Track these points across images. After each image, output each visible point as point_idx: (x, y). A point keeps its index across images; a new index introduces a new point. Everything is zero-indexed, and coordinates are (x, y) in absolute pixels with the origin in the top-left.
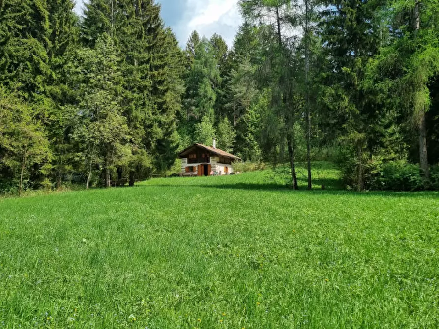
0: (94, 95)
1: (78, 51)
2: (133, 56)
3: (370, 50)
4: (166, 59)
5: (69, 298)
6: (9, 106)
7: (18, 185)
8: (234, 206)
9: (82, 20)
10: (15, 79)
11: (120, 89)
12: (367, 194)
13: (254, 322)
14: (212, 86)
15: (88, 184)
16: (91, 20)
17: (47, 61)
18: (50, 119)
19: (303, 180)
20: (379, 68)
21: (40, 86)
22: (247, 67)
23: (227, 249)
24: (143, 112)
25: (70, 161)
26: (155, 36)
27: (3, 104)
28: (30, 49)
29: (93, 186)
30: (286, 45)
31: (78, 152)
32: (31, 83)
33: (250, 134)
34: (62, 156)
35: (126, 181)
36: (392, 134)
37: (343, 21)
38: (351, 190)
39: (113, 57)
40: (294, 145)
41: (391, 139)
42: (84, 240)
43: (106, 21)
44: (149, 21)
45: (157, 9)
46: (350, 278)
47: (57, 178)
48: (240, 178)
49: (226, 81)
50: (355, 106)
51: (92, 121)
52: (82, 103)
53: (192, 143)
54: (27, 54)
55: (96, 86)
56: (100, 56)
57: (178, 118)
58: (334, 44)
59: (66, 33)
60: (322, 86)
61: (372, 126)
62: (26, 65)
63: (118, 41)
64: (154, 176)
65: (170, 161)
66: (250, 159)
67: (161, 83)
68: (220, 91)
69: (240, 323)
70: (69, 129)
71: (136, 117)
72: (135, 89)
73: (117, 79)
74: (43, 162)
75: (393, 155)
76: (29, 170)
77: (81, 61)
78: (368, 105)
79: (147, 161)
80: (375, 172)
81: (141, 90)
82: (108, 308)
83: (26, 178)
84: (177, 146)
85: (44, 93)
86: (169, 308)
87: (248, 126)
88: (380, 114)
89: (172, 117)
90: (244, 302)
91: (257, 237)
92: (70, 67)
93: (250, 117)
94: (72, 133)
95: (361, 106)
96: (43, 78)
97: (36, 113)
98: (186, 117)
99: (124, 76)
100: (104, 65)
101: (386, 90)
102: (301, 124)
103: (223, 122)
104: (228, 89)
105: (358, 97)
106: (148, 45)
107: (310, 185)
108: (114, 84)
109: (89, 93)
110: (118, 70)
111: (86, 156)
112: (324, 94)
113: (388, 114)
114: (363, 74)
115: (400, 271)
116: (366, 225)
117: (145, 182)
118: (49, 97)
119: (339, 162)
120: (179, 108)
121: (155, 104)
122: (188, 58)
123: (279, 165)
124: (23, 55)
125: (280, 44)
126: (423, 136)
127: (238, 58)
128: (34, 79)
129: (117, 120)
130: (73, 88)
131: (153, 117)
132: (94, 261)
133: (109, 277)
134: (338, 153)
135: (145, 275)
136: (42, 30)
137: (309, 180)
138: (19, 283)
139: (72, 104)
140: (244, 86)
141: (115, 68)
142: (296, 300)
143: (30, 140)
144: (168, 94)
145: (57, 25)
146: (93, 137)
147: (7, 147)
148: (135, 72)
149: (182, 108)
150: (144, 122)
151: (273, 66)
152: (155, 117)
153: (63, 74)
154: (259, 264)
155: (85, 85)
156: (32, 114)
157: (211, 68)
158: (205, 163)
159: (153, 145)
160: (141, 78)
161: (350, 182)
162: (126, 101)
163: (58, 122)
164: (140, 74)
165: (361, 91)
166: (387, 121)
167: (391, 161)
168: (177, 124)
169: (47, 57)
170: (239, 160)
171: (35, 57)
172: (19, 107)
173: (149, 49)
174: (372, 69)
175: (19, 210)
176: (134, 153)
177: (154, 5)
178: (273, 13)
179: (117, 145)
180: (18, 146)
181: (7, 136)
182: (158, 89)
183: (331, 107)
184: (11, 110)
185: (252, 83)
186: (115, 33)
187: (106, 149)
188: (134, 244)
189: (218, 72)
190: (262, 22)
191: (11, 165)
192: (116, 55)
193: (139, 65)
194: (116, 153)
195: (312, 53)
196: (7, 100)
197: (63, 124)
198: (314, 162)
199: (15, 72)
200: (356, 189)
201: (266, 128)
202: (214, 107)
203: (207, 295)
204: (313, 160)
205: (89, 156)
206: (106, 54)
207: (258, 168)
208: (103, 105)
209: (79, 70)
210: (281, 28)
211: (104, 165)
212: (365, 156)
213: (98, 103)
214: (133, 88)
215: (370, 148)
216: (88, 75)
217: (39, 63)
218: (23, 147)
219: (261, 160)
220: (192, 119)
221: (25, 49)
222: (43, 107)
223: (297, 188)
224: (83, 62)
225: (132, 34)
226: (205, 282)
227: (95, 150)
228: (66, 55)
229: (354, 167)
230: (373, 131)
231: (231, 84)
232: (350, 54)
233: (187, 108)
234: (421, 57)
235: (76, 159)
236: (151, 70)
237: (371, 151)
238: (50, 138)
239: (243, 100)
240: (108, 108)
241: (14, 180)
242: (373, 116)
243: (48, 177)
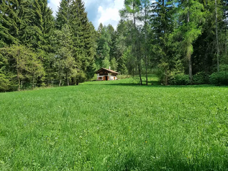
0: (61, 49)
1: (54, 31)
2: (77, 33)
3: (170, 30)
4: (90, 34)
5: (55, 130)
6: (27, 54)
7: (32, 85)
8: (118, 92)
9: (56, 19)
10: (29, 43)
11: (72, 46)
12: (169, 87)
13: (128, 137)
14: (108, 45)
15: (60, 84)
16: (59, 19)
17: (42, 35)
18: (44, 59)
19: (144, 81)
20: (174, 38)
21: (40, 45)
22: (122, 37)
23: (116, 109)
24: (81, 56)
25: (52, 76)
26: (86, 25)
27: (25, 53)
28: (35, 31)
29: (62, 85)
30: (138, 28)
31: (56, 72)
32: (36, 44)
33: (123, 64)
34: (49, 74)
35: (75, 83)
36: (178, 63)
37: (160, 19)
38: (163, 85)
39: (69, 33)
40: (141, 68)
41: (178, 65)
42: (60, 107)
43: (66, 19)
44: (83, 19)
45: (86, 14)
46: (164, 119)
47: (47, 82)
48: (120, 81)
49: (114, 43)
50: (164, 52)
51: (61, 59)
52: (57, 52)
53: (101, 67)
54: (34, 32)
55: (62, 45)
56: (63, 33)
57: (95, 58)
58: (156, 28)
59: (49, 24)
60: (152, 45)
61: (171, 60)
62: (34, 37)
63: (70, 27)
64: (86, 81)
65: (93, 75)
66: (124, 74)
67: (88, 44)
68: (112, 47)
69: (122, 138)
70: (52, 63)
71: (79, 58)
72: (78, 46)
73: (70, 42)
74: (42, 76)
75: (179, 71)
76: (36, 79)
77: (56, 35)
78: (169, 52)
79: (83, 75)
80: (172, 78)
81: (80, 47)
82: (71, 134)
83: (35, 83)
84: (95, 69)
85: (41, 48)
86: (95, 133)
87: (123, 61)
88: (174, 55)
89: (93, 57)
90: (124, 130)
91: (127, 104)
92: (51, 38)
93: (124, 57)
94: (53, 64)
95: (167, 52)
96: (41, 42)
97: (38, 57)
98: (98, 57)
99: (73, 41)
100: (65, 37)
101: (176, 46)
102: (144, 60)
103: (113, 59)
104: (114, 46)
105: (166, 49)
106: (83, 29)
107: (147, 84)
108: (69, 45)
109: (59, 48)
110: (71, 39)
111: (59, 73)
112: (152, 48)
113: (177, 56)
114: (167, 40)
115: (182, 116)
116: (169, 99)
117: (83, 83)
118: (43, 50)
119: (158, 74)
120: (96, 54)
121: (86, 52)
122: (99, 34)
123: (135, 76)
124: (32, 33)
125: (135, 28)
126: (190, 64)
127: (118, 34)
128: (37, 43)
129: (71, 59)
130: (53, 46)
131: (85, 58)
132: (64, 115)
133: (70, 121)
134: (158, 70)
135: (85, 120)
136: (40, 22)
137: (147, 82)
138: (35, 125)
139: (53, 52)
140: (121, 45)
141: (70, 38)
142: (144, 128)
143: (36, 67)
144: (91, 48)
145: (46, 21)
146: (61, 66)
147: (27, 70)
148: (78, 40)
149: (97, 54)
150: (82, 60)
151: (132, 37)
152: (86, 58)
153: (49, 41)
154: (129, 115)
155: (58, 45)
156: (37, 57)
157: (108, 38)
158: (107, 76)
159: (86, 69)
160: (80, 42)
161: (163, 82)
162: (74, 51)
163: (47, 60)
164: (80, 41)
165: (167, 47)
166: (177, 58)
167: (178, 74)
168: (95, 60)
169: (42, 34)
170: (120, 74)
171: (37, 34)
172: (31, 54)
173: (83, 30)
174: (171, 38)
175: (33, 95)
176: (78, 72)
177: (85, 12)
178: (132, 15)
179: (71, 69)
180: (31, 70)
181: (27, 66)
182: (87, 46)
183: (155, 53)
184: (28, 55)
185: (124, 44)
186: (69, 24)
187: (67, 71)
188: (80, 108)
189: (111, 40)
190: (128, 19)
191: (29, 78)
192: (70, 33)
193: (79, 37)
194: (71, 72)
195: (148, 32)
196: (26, 51)
197: (49, 61)
198: (149, 74)
199: (29, 40)
200: (165, 85)
201: (130, 61)
202: (109, 53)
203: (109, 127)
204: (148, 74)
205: (60, 73)
206: (66, 32)
207: (127, 77)
208: (65, 53)
209: (55, 39)
210: (135, 21)
211: (66, 77)
212: (168, 72)
213: (63, 52)
214: (77, 46)
215: (170, 69)
216: (59, 41)
217: (39, 36)
218: (34, 70)
219: (128, 74)
220: (101, 58)
221: (33, 30)
222: (41, 54)
223: (142, 85)
224: (56, 36)
225: (76, 24)
226: (108, 122)
227: (62, 71)
228: (50, 33)
229: (164, 76)
230: (172, 62)
231: (116, 44)
232: (162, 32)
233: (99, 54)
234: (190, 33)
235: (55, 74)
236: (84, 39)
237: (170, 70)
238: (44, 66)
239: (120, 50)
240: (67, 54)
241: (30, 83)
242: (171, 56)
243: (44, 82)
